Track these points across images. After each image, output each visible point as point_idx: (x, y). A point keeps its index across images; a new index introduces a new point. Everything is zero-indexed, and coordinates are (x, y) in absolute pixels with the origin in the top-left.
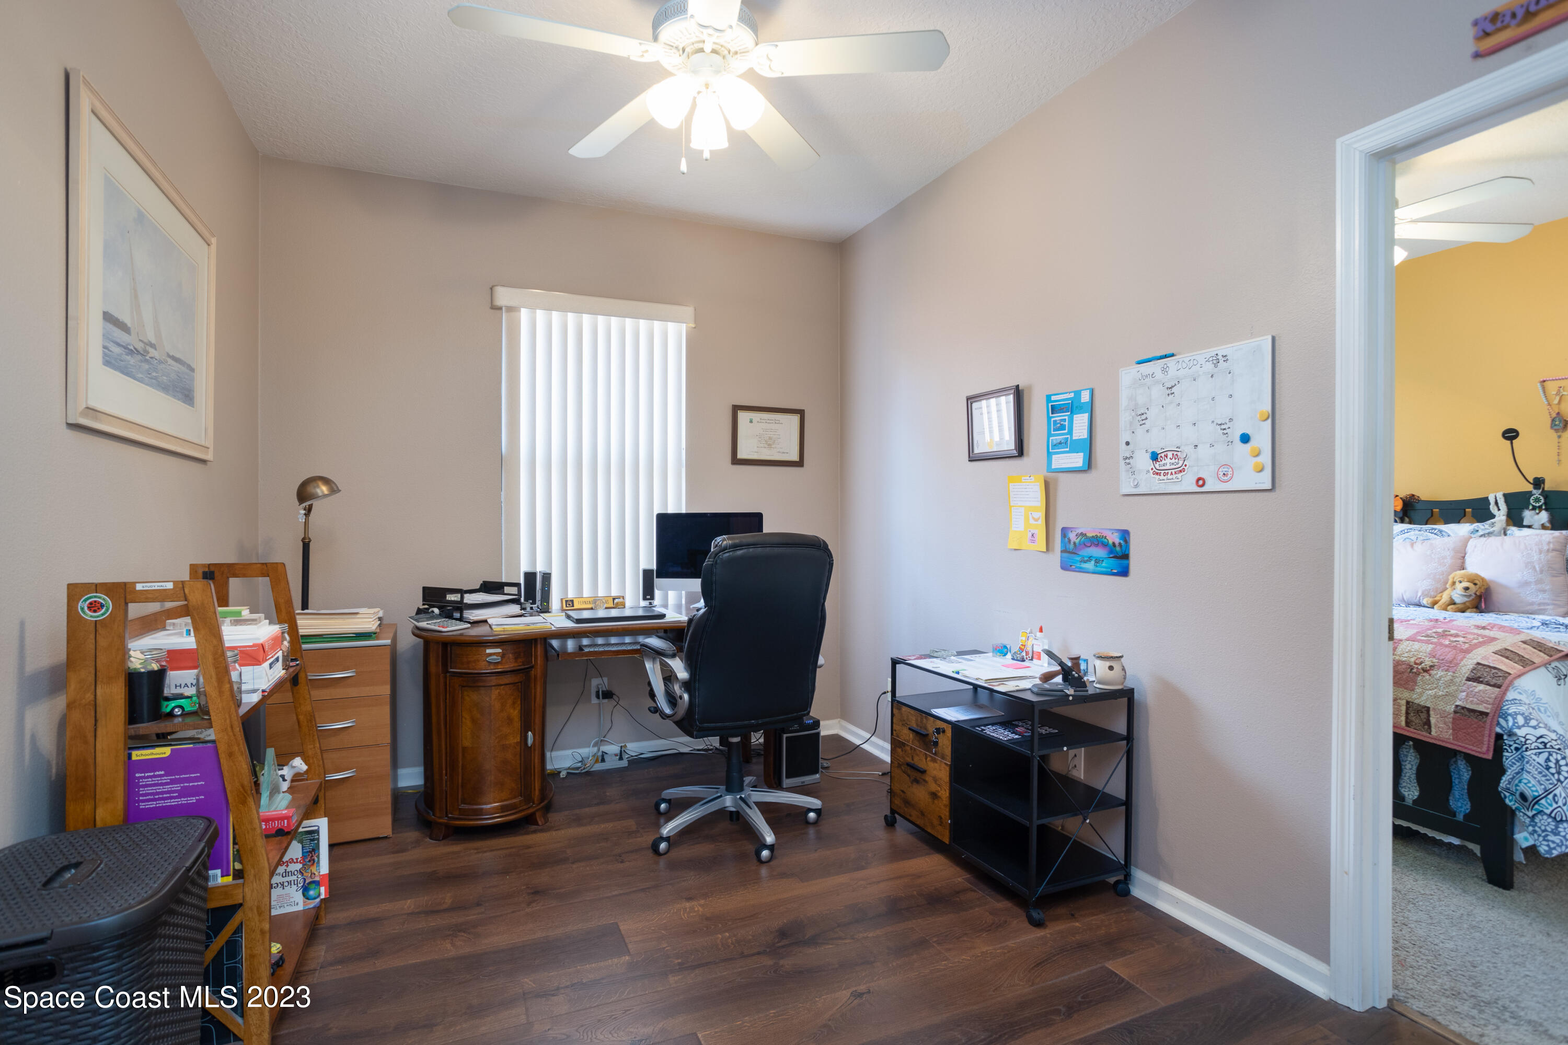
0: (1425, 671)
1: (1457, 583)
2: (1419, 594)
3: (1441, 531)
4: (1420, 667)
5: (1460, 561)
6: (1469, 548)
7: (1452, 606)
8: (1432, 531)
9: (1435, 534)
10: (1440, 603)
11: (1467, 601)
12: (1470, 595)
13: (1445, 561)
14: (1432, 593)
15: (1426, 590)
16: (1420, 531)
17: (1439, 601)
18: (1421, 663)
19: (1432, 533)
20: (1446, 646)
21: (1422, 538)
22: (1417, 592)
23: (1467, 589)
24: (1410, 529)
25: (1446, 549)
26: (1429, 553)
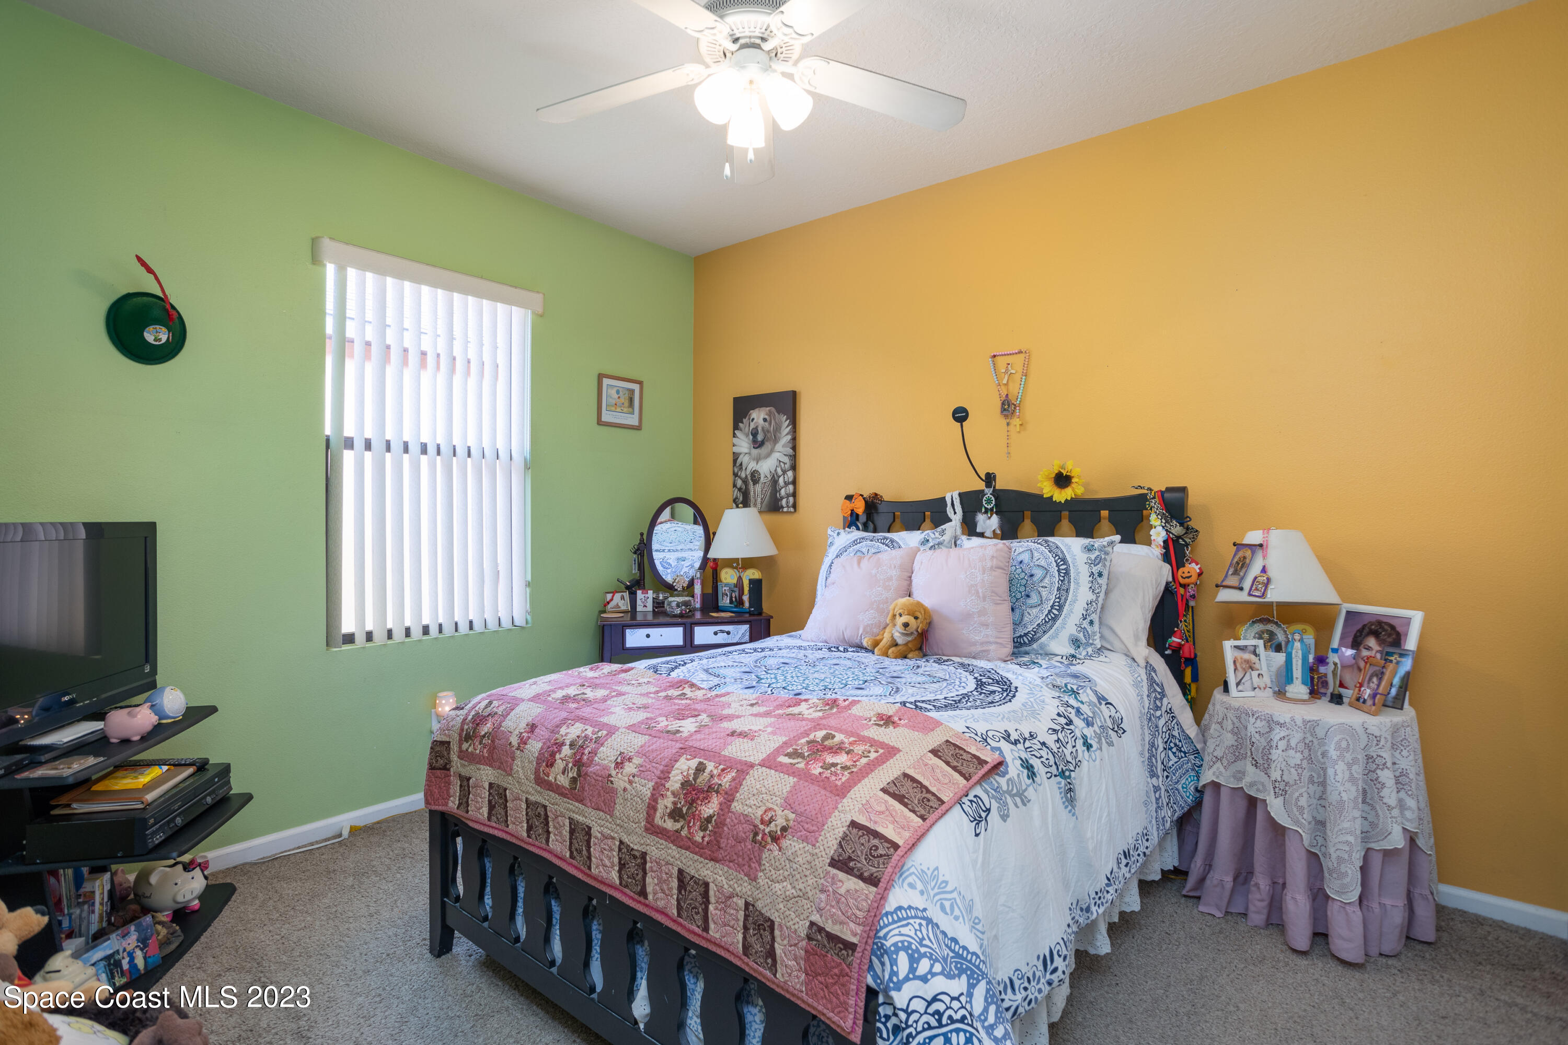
0: (775, 839)
1: (898, 616)
2: (861, 632)
3: (892, 541)
4: (767, 830)
5: (906, 583)
6: (916, 566)
7: (893, 649)
8: (883, 541)
9: (887, 545)
10: (882, 644)
11: (909, 642)
12: (912, 633)
13: (891, 583)
14: (875, 630)
15: (868, 625)
16: (872, 541)
17: (881, 640)
18: (771, 820)
19: (883, 544)
20: (814, 780)
21: (873, 551)
22: (858, 629)
23: (906, 625)
24: (863, 538)
25: (893, 566)
26: (874, 572)
